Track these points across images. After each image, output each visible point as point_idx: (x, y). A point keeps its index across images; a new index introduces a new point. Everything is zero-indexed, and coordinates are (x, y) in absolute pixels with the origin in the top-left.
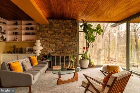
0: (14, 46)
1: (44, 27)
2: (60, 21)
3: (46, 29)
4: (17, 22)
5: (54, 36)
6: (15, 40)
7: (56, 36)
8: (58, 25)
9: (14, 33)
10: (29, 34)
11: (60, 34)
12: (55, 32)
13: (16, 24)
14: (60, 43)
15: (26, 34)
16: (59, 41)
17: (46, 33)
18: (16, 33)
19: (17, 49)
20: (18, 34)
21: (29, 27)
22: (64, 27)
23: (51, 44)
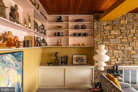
0: (57, 53)
1: (105, 24)
2: (130, 15)
3: (108, 28)
4: (60, 18)
5: (120, 38)
6: (58, 44)
7: (124, 38)
8: (127, 21)
9: (57, 34)
10: (79, 35)
11: (130, 36)
12: (122, 33)
13: (59, 20)
14: (129, 49)
15: (75, 35)
16: (128, 45)
17: (108, 33)
18: (59, 35)
19: (61, 58)
20: (62, 36)
21: (80, 24)
22: (135, 25)
23: (116, 51)
